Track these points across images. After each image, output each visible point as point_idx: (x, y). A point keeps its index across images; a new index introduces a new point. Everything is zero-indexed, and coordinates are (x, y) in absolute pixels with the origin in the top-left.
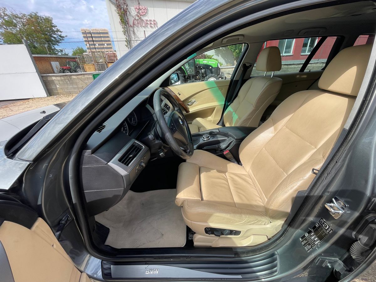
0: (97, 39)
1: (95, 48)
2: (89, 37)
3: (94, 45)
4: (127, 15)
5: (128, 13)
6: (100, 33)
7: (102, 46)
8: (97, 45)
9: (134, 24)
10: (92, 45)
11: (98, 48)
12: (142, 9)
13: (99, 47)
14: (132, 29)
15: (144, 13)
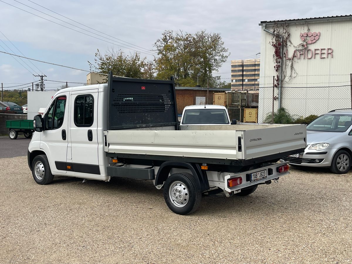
0: (248, 73)
1: (243, 85)
2: (239, 71)
3: (243, 80)
4: (287, 46)
5: (289, 44)
6: (255, 65)
7: (253, 83)
8: (246, 80)
9: (294, 56)
10: (239, 80)
11: (246, 85)
12: (312, 35)
13: (249, 83)
14: (290, 64)
15: (315, 41)
